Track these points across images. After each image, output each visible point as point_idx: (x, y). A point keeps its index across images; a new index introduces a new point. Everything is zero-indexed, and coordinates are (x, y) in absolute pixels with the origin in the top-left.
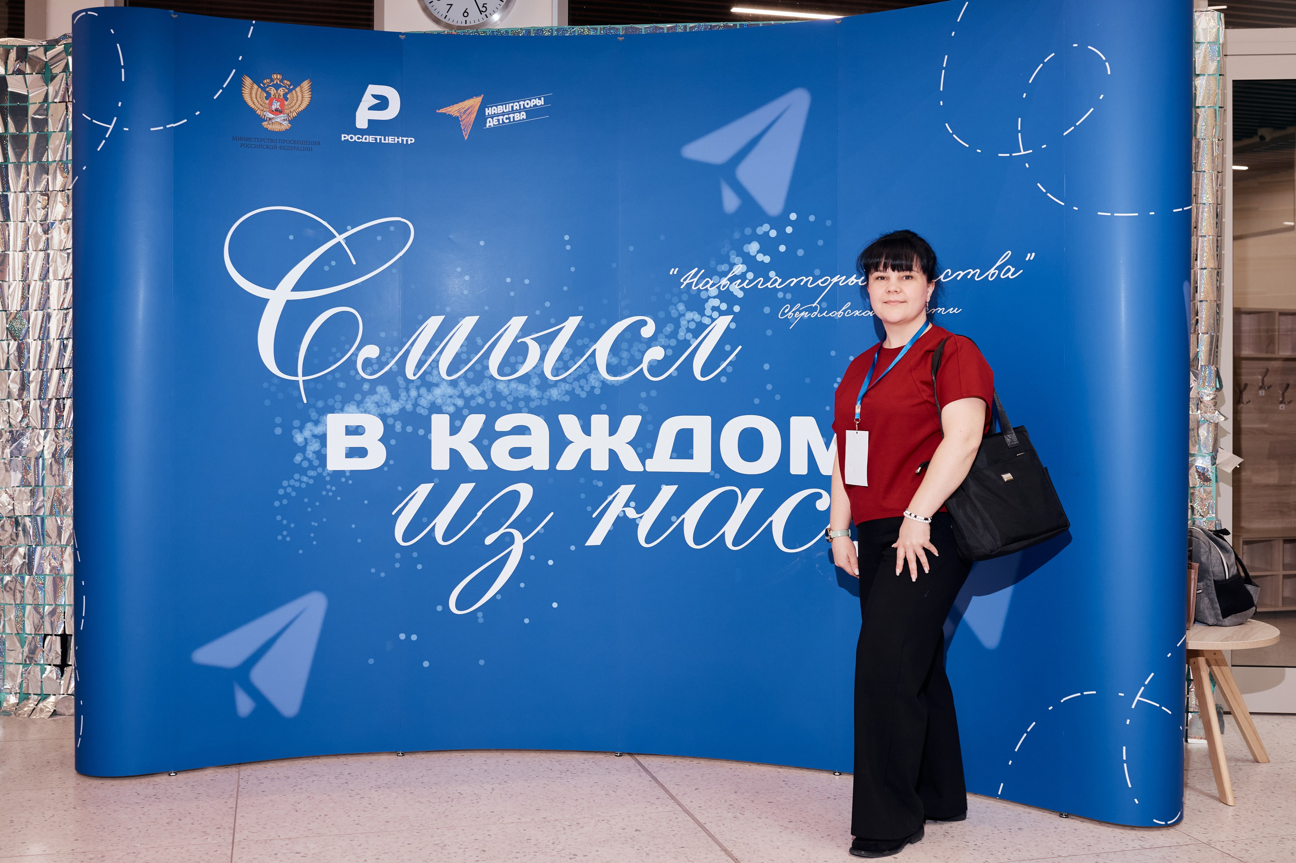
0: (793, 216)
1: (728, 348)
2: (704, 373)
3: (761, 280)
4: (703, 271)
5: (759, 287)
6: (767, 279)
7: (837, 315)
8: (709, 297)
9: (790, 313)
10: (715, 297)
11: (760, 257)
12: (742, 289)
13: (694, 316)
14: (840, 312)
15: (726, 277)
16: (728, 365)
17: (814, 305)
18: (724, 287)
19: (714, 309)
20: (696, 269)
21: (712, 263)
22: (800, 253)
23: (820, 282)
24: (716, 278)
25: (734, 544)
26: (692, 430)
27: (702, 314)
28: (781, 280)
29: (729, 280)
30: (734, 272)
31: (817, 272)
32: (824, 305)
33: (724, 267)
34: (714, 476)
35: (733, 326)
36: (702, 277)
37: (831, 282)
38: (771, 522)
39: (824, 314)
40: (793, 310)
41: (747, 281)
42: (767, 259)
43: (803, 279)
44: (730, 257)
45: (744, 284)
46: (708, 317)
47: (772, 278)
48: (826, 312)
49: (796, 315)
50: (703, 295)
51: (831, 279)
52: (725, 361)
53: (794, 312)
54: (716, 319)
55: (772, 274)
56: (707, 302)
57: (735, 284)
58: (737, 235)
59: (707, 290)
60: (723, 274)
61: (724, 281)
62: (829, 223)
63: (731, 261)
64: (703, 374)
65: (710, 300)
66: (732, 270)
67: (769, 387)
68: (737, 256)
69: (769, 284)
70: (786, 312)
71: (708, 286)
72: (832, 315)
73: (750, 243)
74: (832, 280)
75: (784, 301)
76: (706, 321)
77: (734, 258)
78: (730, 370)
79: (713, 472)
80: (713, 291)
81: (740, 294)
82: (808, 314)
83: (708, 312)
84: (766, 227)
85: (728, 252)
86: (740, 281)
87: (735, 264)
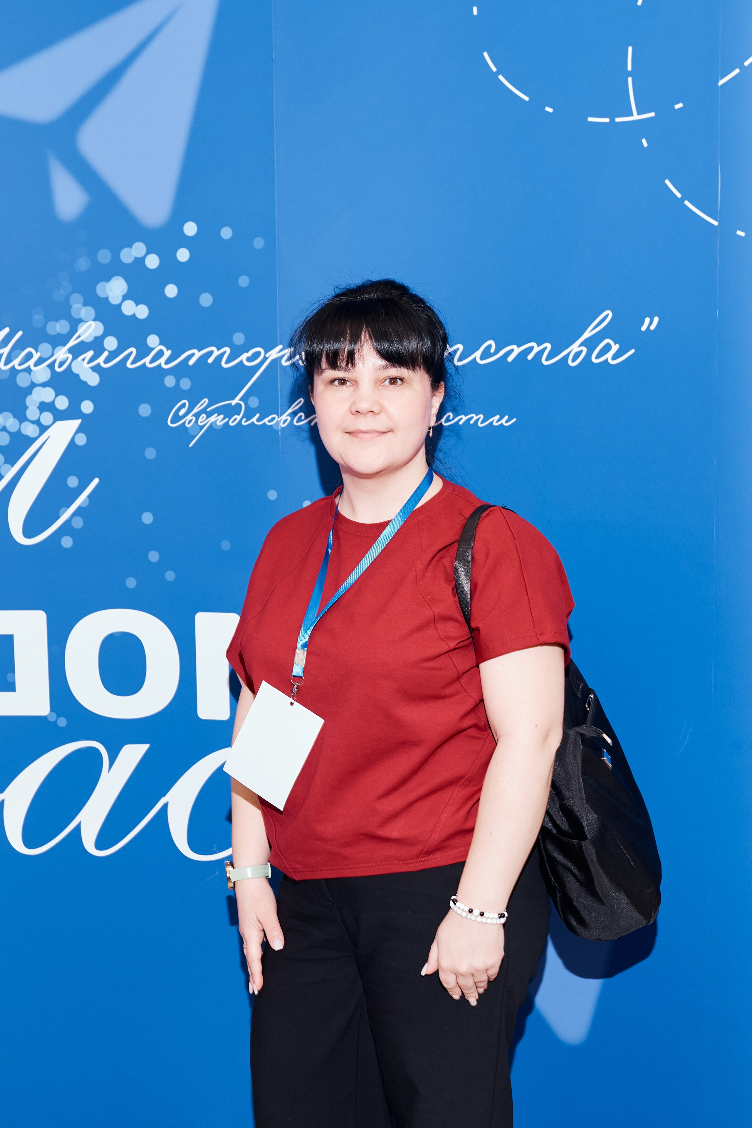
0: (190, 229)
1: (73, 482)
2: (29, 531)
3: (131, 353)
4: (20, 333)
5: (129, 365)
6: (144, 351)
7: (278, 422)
8: (33, 385)
9: (189, 417)
10: (44, 385)
11: (129, 308)
12: (97, 369)
13: (5, 420)
14: (284, 417)
15: (64, 345)
16: (74, 515)
17: (234, 402)
18: (61, 364)
19: (44, 407)
20: (7, 330)
21: (38, 319)
22: (206, 300)
23: (244, 357)
24: (45, 347)
25: (100, 844)
26: (11, 637)
27: (21, 417)
28: (170, 352)
29: (70, 351)
30: (79, 337)
31: (239, 338)
32: (254, 402)
33: (60, 327)
34: (56, 721)
35: (81, 440)
36: (19, 346)
37: (265, 359)
38: (166, 805)
39: (254, 420)
40: (195, 410)
41: (106, 354)
42: (142, 312)
43: (212, 352)
44: (70, 307)
45: (101, 360)
46: (33, 422)
47: (153, 349)
48: (258, 415)
49: (200, 420)
50: (22, 381)
51: (266, 353)
52: (69, 506)
53: (197, 415)
54: (48, 427)
55: (153, 340)
56: (31, 393)
57: (84, 360)
58: (83, 264)
59: (28, 370)
60: (60, 340)
61: (62, 354)
62: (259, 243)
63: (74, 314)
64: (28, 533)
65: (36, 390)
66: (76, 331)
67: (154, 556)
68: (85, 304)
69: (147, 360)
70: (182, 413)
71: (31, 363)
72: (269, 421)
73: (108, 280)
74: (267, 355)
75: (177, 394)
76: (29, 430)
77: (79, 310)
78: (78, 523)
79: (54, 715)
80: (42, 373)
81: (93, 380)
82: (224, 419)
83: (32, 413)
84: (138, 249)
85: (67, 297)
86: (91, 353)
87: (81, 321)
